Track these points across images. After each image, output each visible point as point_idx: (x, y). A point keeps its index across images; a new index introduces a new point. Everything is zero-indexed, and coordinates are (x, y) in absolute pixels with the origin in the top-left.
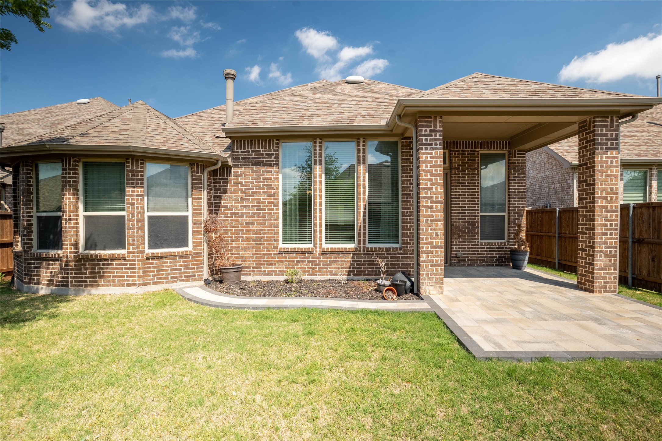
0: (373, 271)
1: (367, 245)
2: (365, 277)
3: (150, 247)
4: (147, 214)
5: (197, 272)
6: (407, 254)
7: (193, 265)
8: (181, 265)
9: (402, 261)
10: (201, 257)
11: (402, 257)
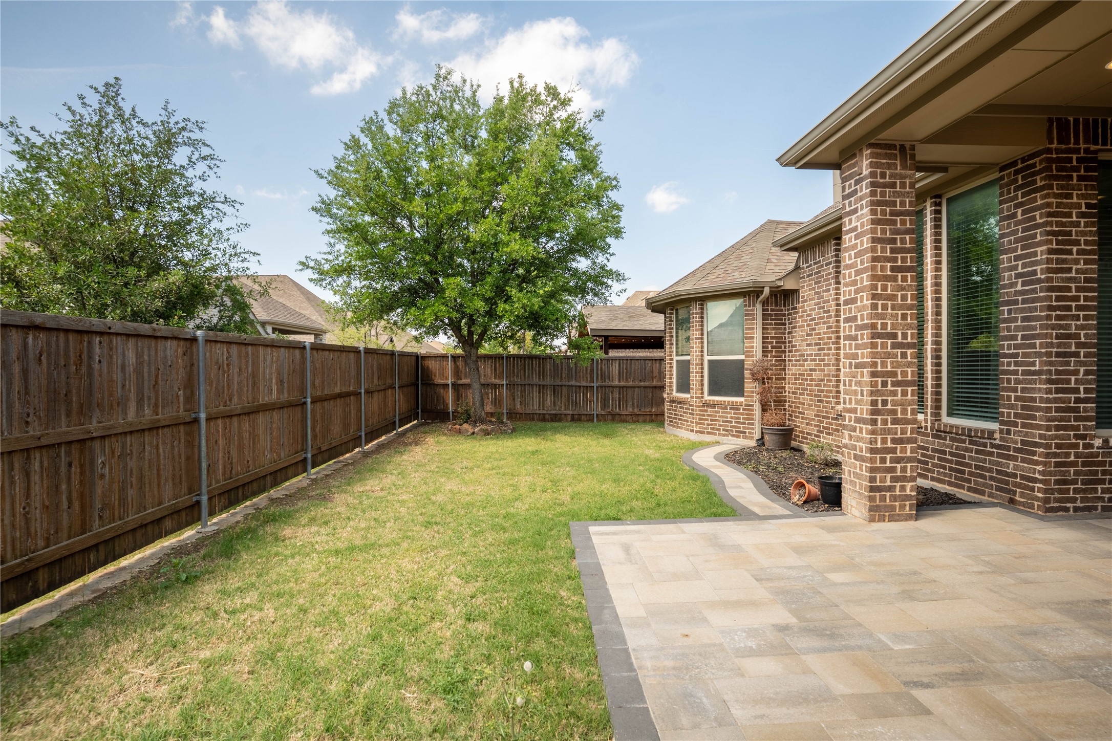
0: (945, 475)
1: (946, 419)
2: (932, 483)
3: (710, 394)
4: (707, 358)
5: (748, 428)
6: (1008, 448)
7: (744, 419)
8: (731, 418)
9: (998, 464)
10: (752, 410)
11: (999, 456)
